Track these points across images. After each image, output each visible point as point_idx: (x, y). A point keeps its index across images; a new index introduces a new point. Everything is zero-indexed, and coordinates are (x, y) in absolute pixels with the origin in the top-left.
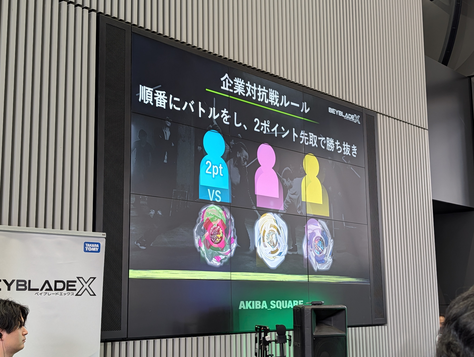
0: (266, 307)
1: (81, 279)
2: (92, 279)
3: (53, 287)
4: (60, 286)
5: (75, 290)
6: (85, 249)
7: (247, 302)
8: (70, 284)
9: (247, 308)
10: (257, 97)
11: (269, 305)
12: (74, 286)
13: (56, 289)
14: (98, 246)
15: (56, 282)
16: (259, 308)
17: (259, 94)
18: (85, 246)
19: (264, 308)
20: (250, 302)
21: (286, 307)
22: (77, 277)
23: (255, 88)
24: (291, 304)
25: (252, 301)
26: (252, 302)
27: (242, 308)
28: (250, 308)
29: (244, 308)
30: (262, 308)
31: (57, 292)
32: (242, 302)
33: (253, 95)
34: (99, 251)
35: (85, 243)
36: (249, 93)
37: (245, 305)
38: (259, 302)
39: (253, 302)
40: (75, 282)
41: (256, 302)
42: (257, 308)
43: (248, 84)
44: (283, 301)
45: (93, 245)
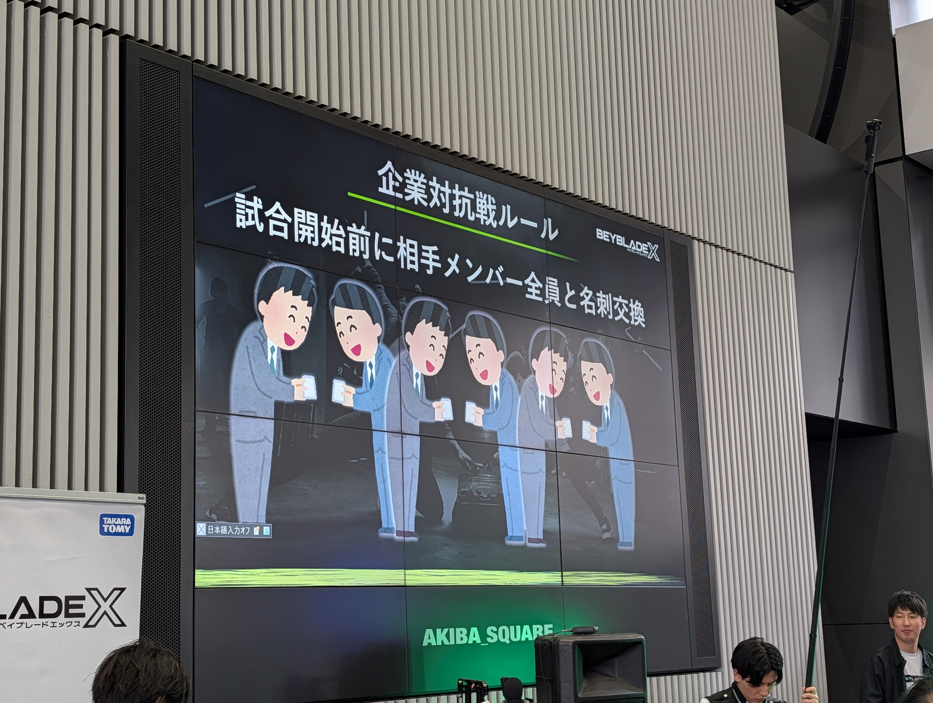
0: (478, 641)
1: (94, 593)
2: (117, 593)
3: (36, 612)
4: (51, 607)
5: (83, 615)
6: (102, 529)
7: (439, 630)
8: (71, 602)
9: (439, 643)
10: (452, 208)
11: (483, 635)
12: (81, 606)
13: (42, 615)
14: (128, 521)
15: (42, 599)
16: (464, 641)
17: (457, 202)
18: (102, 522)
19: (474, 642)
20: (445, 630)
21: (518, 639)
22: (86, 589)
23: (447, 190)
24: (528, 634)
25: (449, 628)
26: (449, 630)
27: (430, 644)
28: (446, 643)
29: (434, 644)
30: (470, 642)
31: (44, 620)
32: (429, 632)
33: (443, 205)
34: (131, 533)
35: (102, 516)
36: (435, 200)
37: (434, 638)
38: (465, 631)
39: (452, 630)
40: (83, 598)
41: (458, 630)
42: (459, 642)
43: (434, 183)
44: (512, 628)
45: (119, 521)
